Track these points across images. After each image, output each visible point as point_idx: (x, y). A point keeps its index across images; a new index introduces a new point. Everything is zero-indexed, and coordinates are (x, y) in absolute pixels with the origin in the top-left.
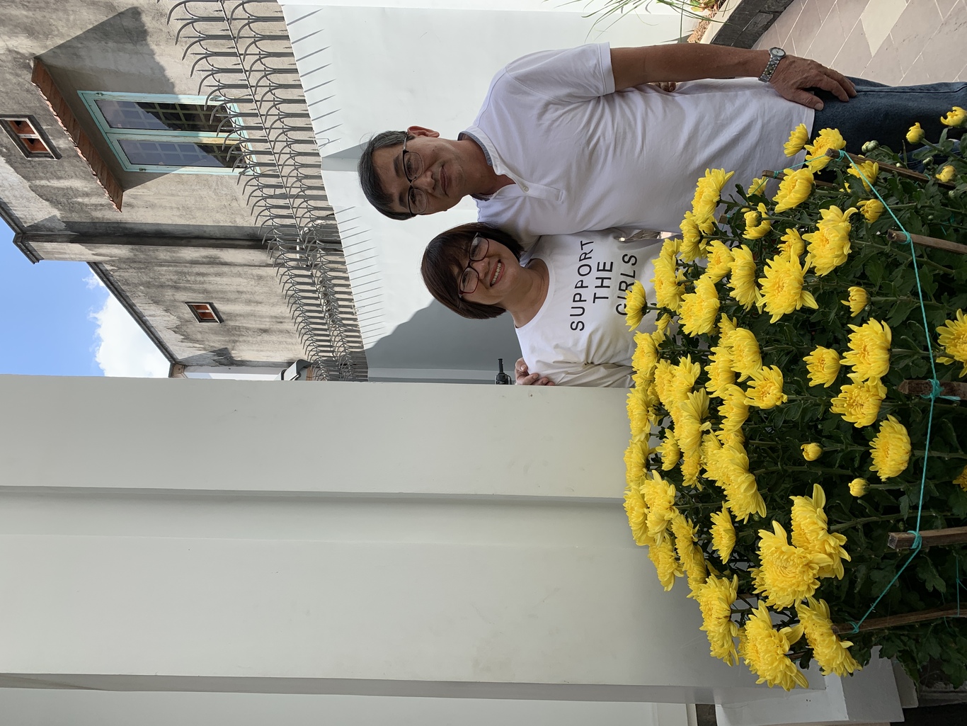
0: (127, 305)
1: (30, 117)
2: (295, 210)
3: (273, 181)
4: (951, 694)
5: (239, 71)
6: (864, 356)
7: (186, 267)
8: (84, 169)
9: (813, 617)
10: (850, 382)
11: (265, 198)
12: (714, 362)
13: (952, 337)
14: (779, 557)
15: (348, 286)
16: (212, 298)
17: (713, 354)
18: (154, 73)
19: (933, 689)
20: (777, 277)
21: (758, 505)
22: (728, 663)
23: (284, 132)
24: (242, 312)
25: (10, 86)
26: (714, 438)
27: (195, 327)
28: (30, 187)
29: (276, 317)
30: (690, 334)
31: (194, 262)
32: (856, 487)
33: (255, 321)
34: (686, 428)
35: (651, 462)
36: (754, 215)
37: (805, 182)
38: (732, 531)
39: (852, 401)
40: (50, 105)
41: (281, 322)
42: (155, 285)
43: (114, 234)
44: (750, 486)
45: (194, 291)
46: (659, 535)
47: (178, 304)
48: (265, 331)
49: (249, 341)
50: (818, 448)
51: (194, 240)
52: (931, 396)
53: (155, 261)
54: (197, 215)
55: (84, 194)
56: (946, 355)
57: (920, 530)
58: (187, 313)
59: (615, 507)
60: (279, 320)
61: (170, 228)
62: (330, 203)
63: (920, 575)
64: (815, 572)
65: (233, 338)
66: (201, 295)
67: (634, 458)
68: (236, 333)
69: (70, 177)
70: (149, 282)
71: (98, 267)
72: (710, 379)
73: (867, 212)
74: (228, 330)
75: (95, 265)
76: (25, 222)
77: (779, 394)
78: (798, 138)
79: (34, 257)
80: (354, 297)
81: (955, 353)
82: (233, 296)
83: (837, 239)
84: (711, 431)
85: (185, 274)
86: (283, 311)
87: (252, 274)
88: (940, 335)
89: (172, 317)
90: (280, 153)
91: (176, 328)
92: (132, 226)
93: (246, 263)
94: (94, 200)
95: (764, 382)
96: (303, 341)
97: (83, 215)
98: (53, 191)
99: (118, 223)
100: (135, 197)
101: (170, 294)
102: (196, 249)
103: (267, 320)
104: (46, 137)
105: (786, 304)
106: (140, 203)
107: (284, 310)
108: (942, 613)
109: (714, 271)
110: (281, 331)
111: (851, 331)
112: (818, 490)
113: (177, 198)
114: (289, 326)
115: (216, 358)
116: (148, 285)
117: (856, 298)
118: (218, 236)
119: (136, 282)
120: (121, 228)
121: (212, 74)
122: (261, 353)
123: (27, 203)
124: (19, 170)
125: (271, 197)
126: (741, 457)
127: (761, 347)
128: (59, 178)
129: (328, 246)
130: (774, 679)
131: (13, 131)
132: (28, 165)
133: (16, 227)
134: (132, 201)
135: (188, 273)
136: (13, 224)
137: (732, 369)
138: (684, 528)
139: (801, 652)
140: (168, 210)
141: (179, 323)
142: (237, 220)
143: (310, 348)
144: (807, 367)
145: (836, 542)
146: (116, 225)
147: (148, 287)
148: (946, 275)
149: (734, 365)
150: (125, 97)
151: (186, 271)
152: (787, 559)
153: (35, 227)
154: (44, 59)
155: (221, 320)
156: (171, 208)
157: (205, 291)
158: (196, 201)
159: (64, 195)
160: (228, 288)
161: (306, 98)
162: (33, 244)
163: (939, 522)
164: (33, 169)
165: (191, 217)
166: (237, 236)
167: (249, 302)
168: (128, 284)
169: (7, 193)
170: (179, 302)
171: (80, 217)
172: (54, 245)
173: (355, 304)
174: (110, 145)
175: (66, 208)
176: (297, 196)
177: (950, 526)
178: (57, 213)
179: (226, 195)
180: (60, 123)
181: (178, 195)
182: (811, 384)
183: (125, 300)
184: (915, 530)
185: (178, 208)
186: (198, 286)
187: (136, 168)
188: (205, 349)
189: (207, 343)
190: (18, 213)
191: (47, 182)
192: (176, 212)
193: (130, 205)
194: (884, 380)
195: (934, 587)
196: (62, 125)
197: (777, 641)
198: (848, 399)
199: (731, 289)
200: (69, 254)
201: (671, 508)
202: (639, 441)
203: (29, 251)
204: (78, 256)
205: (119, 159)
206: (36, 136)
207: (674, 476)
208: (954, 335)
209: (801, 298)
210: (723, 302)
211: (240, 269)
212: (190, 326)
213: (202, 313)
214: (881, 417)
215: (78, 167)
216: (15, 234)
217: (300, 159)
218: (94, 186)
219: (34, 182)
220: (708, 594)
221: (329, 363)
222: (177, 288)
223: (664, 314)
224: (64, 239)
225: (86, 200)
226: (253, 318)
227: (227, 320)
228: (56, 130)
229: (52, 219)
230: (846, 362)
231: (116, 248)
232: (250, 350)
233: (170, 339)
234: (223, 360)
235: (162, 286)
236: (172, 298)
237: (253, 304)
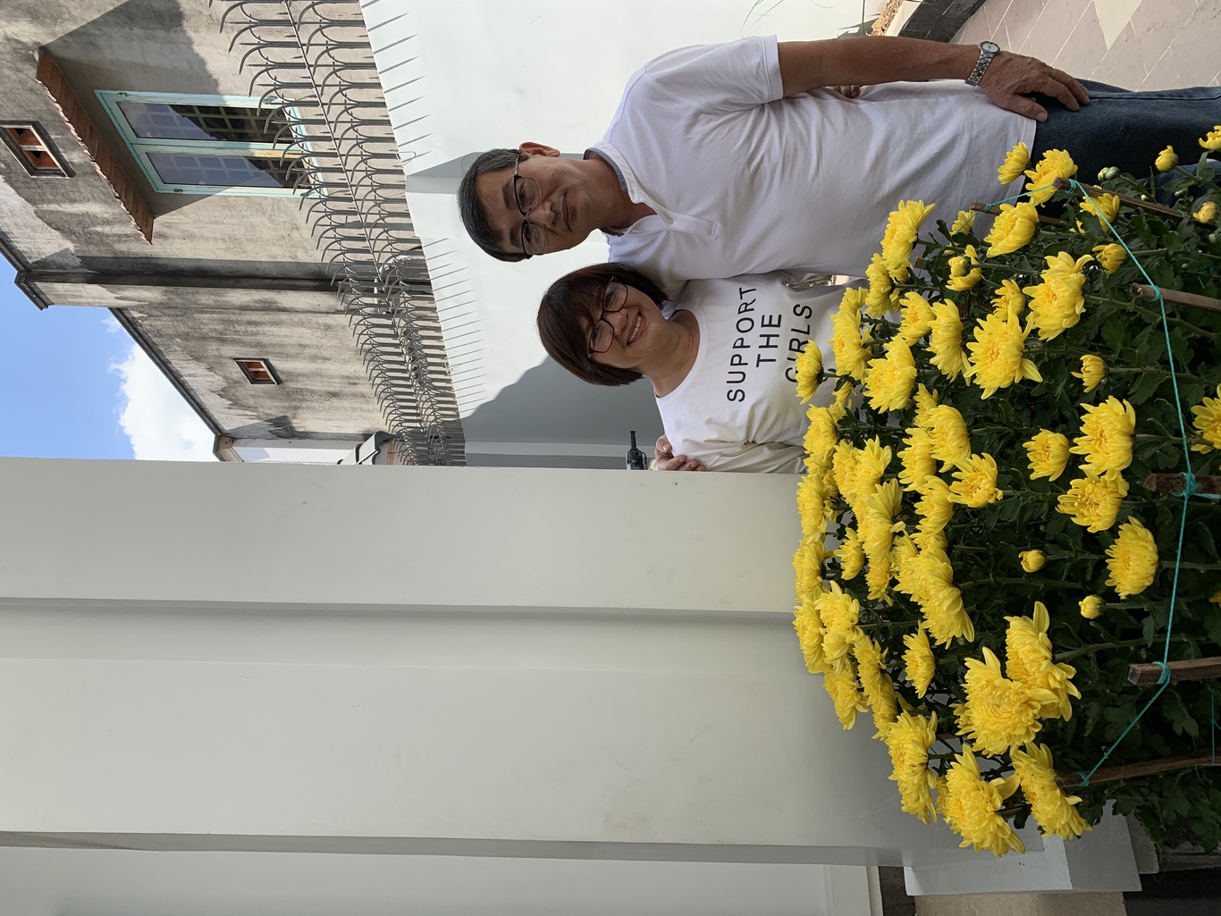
0: (159, 362)
1: (34, 124)
2: (372, 242)
3: (344, 206)
4: (1200, 857)
5: (302, 66)
6: (1101, 444)
7: (233, 313)
8: (104, 190)
9: (1033, 766)
10: (1082, 475)
11: (334, 228)
12: (910, 446)
13: (1211, 419)
14: (991, 694)
15: (439, 338)
16: (267, 353)
17: (908, 436)
18: (192, 68)
19: (1177, 850)
20: (990, 341)
21: (964, 626)
22: (924, 820)
23: (358, 144)
24: (305, 371)
25: (9, 85)
26: (909, 542)
27: (246, 389)
28: (35, 213)
29: (348, 377)
30: (879, 408)
31: (244, 308)
32: (1088, 607)
33: (322, 382)
34: (873, 528)
35: (828, 568)
36: (962, 262)
37: (1027, 221)
38: (930, 659)
39: (1084, 499)
40: (60, 109)
41: (355, 384)
42: (196, 337)
43: (143, 272)
44: (955, 602)
45: (245, 344)
46: (838, 661)
47: (224, 361)
48: (334, 395)
49: (314, 408)
50: (1040, 557)
51: (244, 280)
52: (1185, 494)
53: (196, 306)
54: (248, 248)
55: (104, 222)
56: (1203, 442)
57: (1168, 661)
58: (236, 372)
59: (783, 623)
60: (351, 381)
61: (213, 265)
62: (417, 233)
63: (1166, 715)
64: (1036, 711)
65: (294, 404)
66: (254, 350)
67: (806, 563)
68: (298, 397)
69: (85, 200)
70: (187, 334)
71: (122, 314)
72: (904, 468)
73: (1106, 259)
74: (288, 393)
75: (118, 312)
76: (30, 258)
77: (993, 489)
78: (1016, 160)
79: (41, 302)
80: (447, 353)
81: (1215, 439)
82: (293, 351)
83: (1067, 294)
84: (905, 532)
85: (233, 322)
86: (357, 370)
87: (318, 323)
88: (1195, 416)
89: (217, 377)
90: (354, 170)
91: (222, 390)
92: (166, 262)
93: (310, 308)
94: (117, 229)
95: (974, 474)
96: (383, 408)
97: (103, 248)
98: (65, 218)
99: (147, 258)
100: (169, 225)
101: (214, 348)
102: (247, 291)
103: (337, 380)
104: (55, 149)
105: (1003, 375)
106: (175, 233)
107: (359, 368)
108: (1191, 761)
109: (910, 330)
110: (354, 395)
111: (1085, 412)
112: (1040, 608)
113: (221, 227)
114: (365, 388)
115: (272, 429)
116: (186, 337)
117: (1091, 369)
118: (275, 274)
119: (171, 333)
120: (151, 264)
121: (267, 70)
122: (329, 422)
123: (32, 234)
124: (21, 191)
125: (342, 226)
126: (943, 566)
127: (969, 429)
128: (73, 201)
129: (414, 288)
130: (982, 842)
131: (13, 142)
132: (33, 184)
133: (18, 264)
134: (164, 230)
135: (237, 322)
136: (14, 260)
137: (932, 456)
138: (868, 652)
139: (1016, 808)
140: (211, 242)
141: (225, 384)
142: (298, 254)
143: (391, 417)
144: (1028, 455)
145: (1061, 675)
146: (144, 261)
147: (187, 340)
148: (1203, 339)
149: (935, 451)
150: (155, 97)
151: (235, 319)
152: (1001, 695)
153: (43, 264)
154: (52, 49)
155: (279, 381)
156: (215, 239)
157: (259, 345)
158: (247, 231)
159: (80, 223)
160: (287, 341)
161: (386, 101)
162: (40, 285)
163: (1191, 650)
164: (39, 191)
165: (240, 250)
166: (298, 274)
167: (314, 358)
168: (161, 336)
169: (6, 220)
170: (226, 358)
171: (100, 251)
172: (67, 286)
173: (449, 361)
174: (137, 159)
175: (82, 239)
176: (376, 225)
177: (1205, 655)
178: (69, 245)
179: (285, 222)
180: (73, 131)
181: (224, 224)
182: (1033, 477)
183: (158, 357)
184: (1162, 661)
185: (224, 240)
186: (249, 338)
187: (170, 189)
188: (258, 417)
189: (261, 410)
190: (21, 245)
191: (57, 206)
192: (221, 245)
193: (162, 236)
194: (1124, 473)
195: (1183, 729)
196: (75, 134)
197: (986, 795)
198: (1079, 496)
199: (932, 355)
200: (86, 297)
201: (854, 629)
202: (812, 542)
203: (36, 294)
204: (97, 300)
205: (148, 177)
206: (43, 147)
207: (856, 587)
208: (1213, 416)
209: (1021, 367)
210: (921, 371)
211: (302, 316)
212: (240, 389)
213: (255, 372)
214: (1120, 519)
215: (96, 187)
216: (17, 272)
217: (378, 178)
218: (117, 211)
219: (40, 206)
220: (900, 736)
221: (416, 435)
222: (222, 341)
223: (844, 382)
224: (79, 279)
225: (107, 229)
226: (319, 378)
227: (286, 381)
228: (68, 139)
229: (64, 253)
230: (1079, 450)
231: (145, 290)
232: (316, 418)
233: (215, 405)
234: (282, 431)
235: (204, 338)
236: (217, 353)
237: (319, 361)
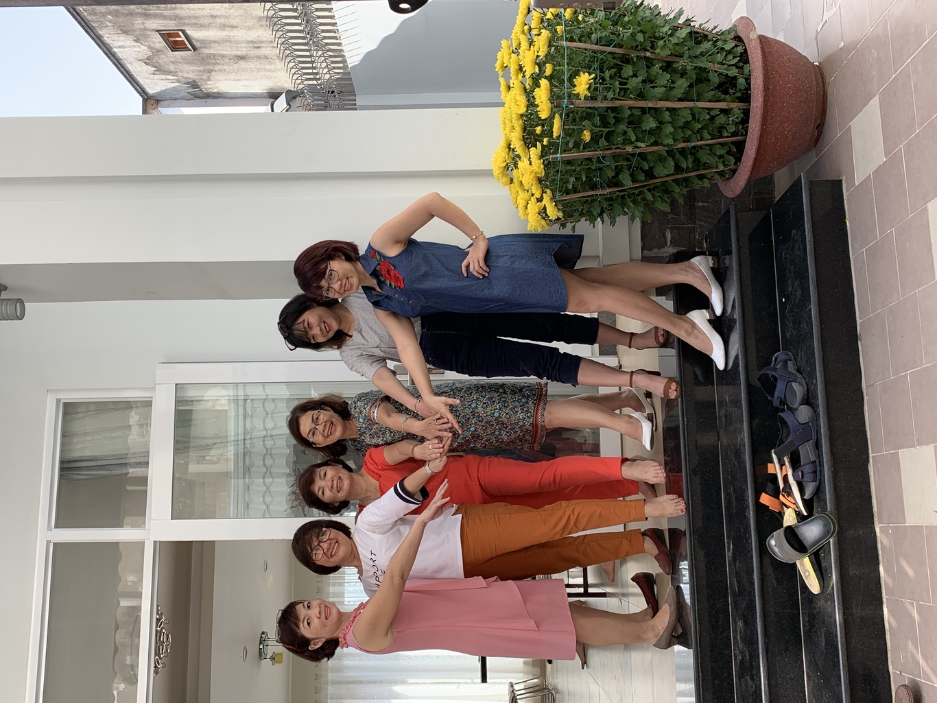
0: (94, 37)
24: (216, 38)
27: (167, 57)
29: (252, 42)
32: (545, 141)
33: (231, 47)
41: (259, 47)
42: (123, 14)
45: (165, 17)
47: (148, 33)
48: (242, 58)
49: (225, 71)
52: (564, 106)
58: (159, 42)
60: (256, 45)
65: (208, 68)
66: (173, 22)
68: (210, 62)
70: (117, 11)
74: (202, 58)
77: (525, 108)
80: (337, 21)
82: (206, 21)
86: (260, 35)
89: (143, 47)
91: (147, 59)
95: (522, 103)
96: (289, 69)
103: (244, 45)
107: (266, 34)
110: (259, 57)
112: (538, 144)
114: (265, 51)
115: (191, 90)
116: (115, 13)
117: (548, 69)
119: (104, 10)
122: (239, 82)
141: (150, 53)
143: (295, 77)
147: (117, 16)
155: (195, 49)
157: (177, 17)
160: (200, 13)
167: (223, 27)
168: (94, 14)
170: (150, 30)
173: (339, 28)
183: (92, 31)
184: (559, 154)
186: (169, 12)
188: (178, 81)
189: (180, 74)
194: (549, 100)
212: (162, 56)
213: (174, 42)
214: (552, 114)
221: (314, 90)
222: (146, 15)
226: (228, 44)
227: (201, 47)
232: (227, 79)
233: (142, 72)
234: (199, 93)
235: (131, 14)
236: (142, 27)
237: (228, 29)
